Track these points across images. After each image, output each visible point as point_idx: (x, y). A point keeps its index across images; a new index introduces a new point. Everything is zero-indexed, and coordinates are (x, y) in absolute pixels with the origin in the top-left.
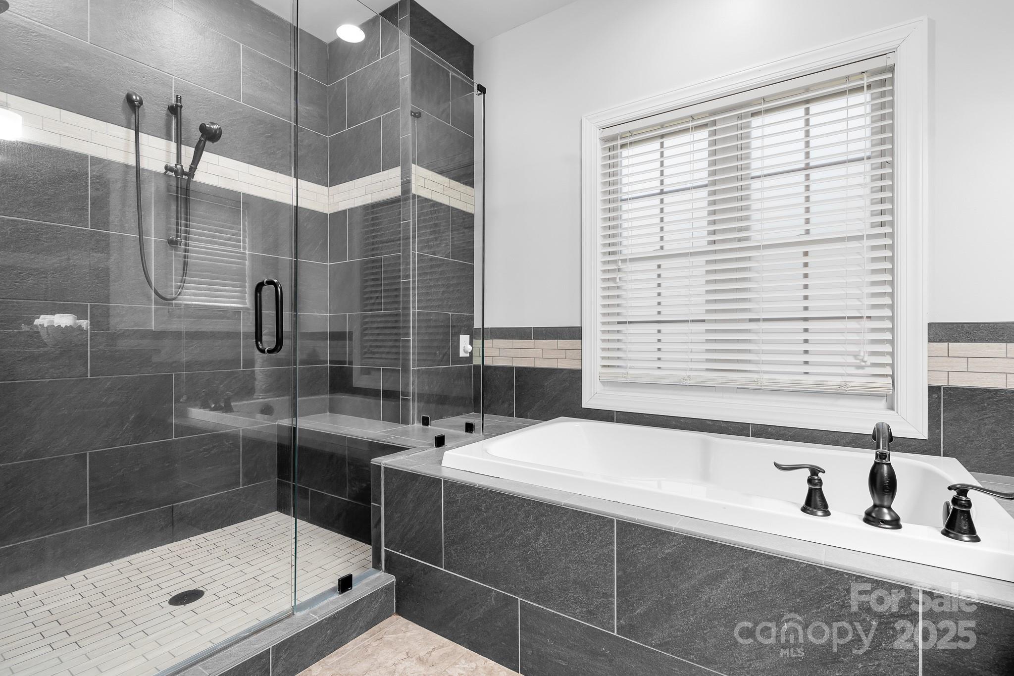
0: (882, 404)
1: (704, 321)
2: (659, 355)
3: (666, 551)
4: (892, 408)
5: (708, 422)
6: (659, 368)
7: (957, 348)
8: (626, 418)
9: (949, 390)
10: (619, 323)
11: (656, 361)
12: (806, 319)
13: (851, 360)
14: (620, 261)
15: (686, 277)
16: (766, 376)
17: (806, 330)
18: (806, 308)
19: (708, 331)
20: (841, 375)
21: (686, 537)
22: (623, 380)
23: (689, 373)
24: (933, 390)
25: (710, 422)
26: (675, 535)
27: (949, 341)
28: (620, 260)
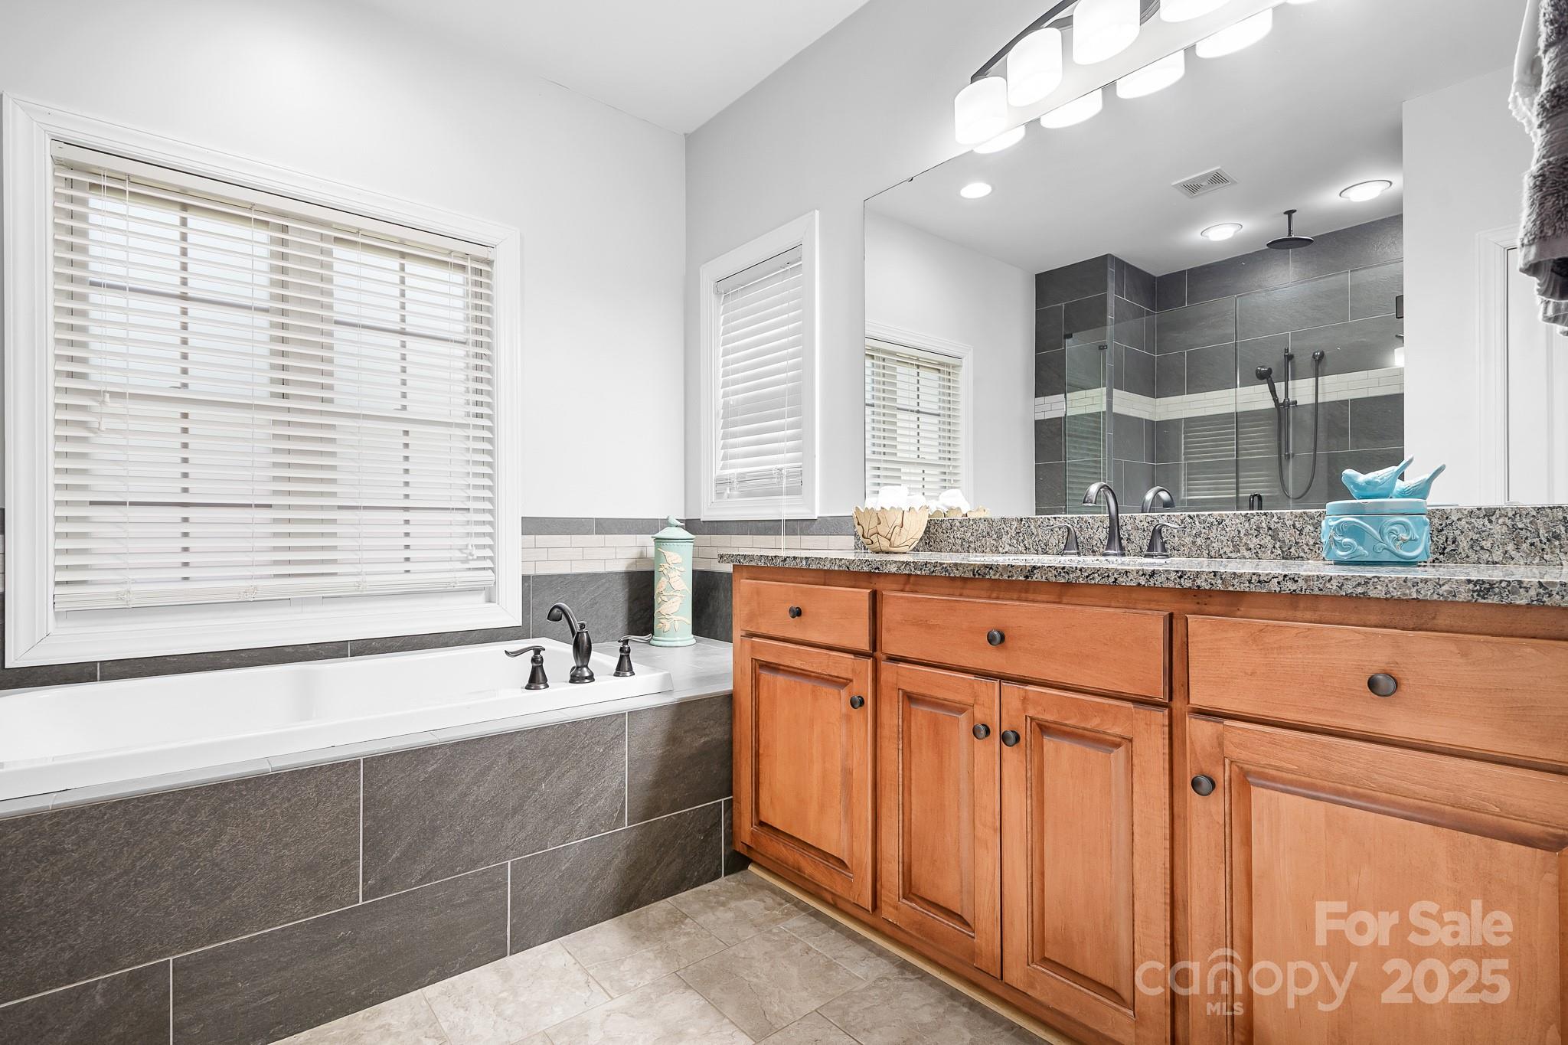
0: (481, 597)
1: (270, 506)
2: (185, 558)
3: (430, 769)
4: (489, 601)
5: (287, 650)
6: (186, 579)
7: (543, 539)
8: (126, 670)
9: (536, 577)
10: (92, 503)
11: (178, 567)
12: (406, 509)
13: (458, 554)
14: (108, 395)
15: (244, 439)
16: (369, 578)
17: (407, 522)
18: (407, 496)
19: (276, 521)
20: (450, 571)
21: (452, 745)
22: (120, 604)
23: (255, 583)
24: (525, 579)
25: (290, 650)
26: (440, 747)
27: (536, 534)
28: (108, 392)
